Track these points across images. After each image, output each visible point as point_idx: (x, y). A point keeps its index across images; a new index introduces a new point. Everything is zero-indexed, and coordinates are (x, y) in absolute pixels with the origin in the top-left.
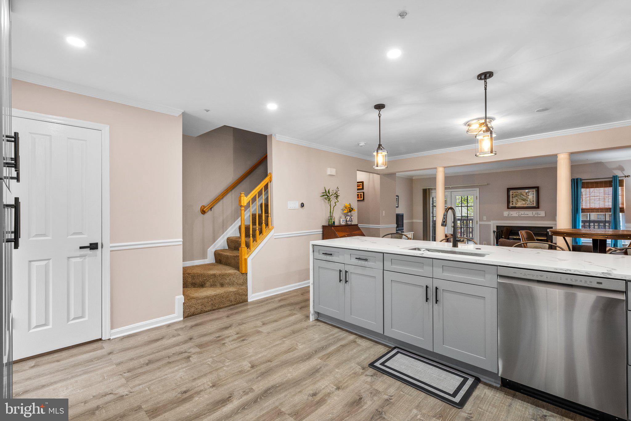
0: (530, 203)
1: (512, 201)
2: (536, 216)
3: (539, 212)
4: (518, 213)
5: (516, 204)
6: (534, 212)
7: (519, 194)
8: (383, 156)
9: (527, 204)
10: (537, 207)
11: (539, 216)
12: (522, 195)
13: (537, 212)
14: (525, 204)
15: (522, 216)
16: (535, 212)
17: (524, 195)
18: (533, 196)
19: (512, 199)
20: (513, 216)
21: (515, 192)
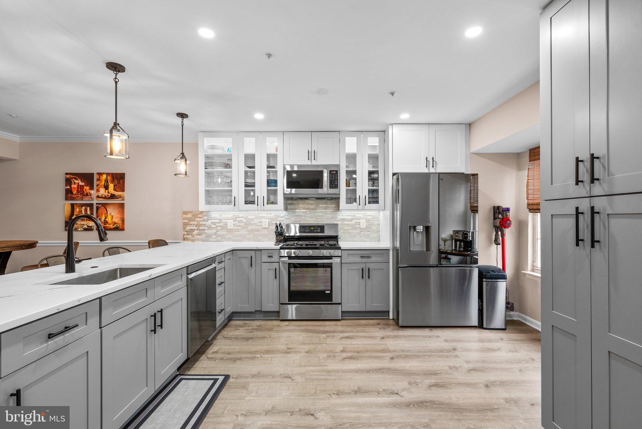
8: (122, 141)
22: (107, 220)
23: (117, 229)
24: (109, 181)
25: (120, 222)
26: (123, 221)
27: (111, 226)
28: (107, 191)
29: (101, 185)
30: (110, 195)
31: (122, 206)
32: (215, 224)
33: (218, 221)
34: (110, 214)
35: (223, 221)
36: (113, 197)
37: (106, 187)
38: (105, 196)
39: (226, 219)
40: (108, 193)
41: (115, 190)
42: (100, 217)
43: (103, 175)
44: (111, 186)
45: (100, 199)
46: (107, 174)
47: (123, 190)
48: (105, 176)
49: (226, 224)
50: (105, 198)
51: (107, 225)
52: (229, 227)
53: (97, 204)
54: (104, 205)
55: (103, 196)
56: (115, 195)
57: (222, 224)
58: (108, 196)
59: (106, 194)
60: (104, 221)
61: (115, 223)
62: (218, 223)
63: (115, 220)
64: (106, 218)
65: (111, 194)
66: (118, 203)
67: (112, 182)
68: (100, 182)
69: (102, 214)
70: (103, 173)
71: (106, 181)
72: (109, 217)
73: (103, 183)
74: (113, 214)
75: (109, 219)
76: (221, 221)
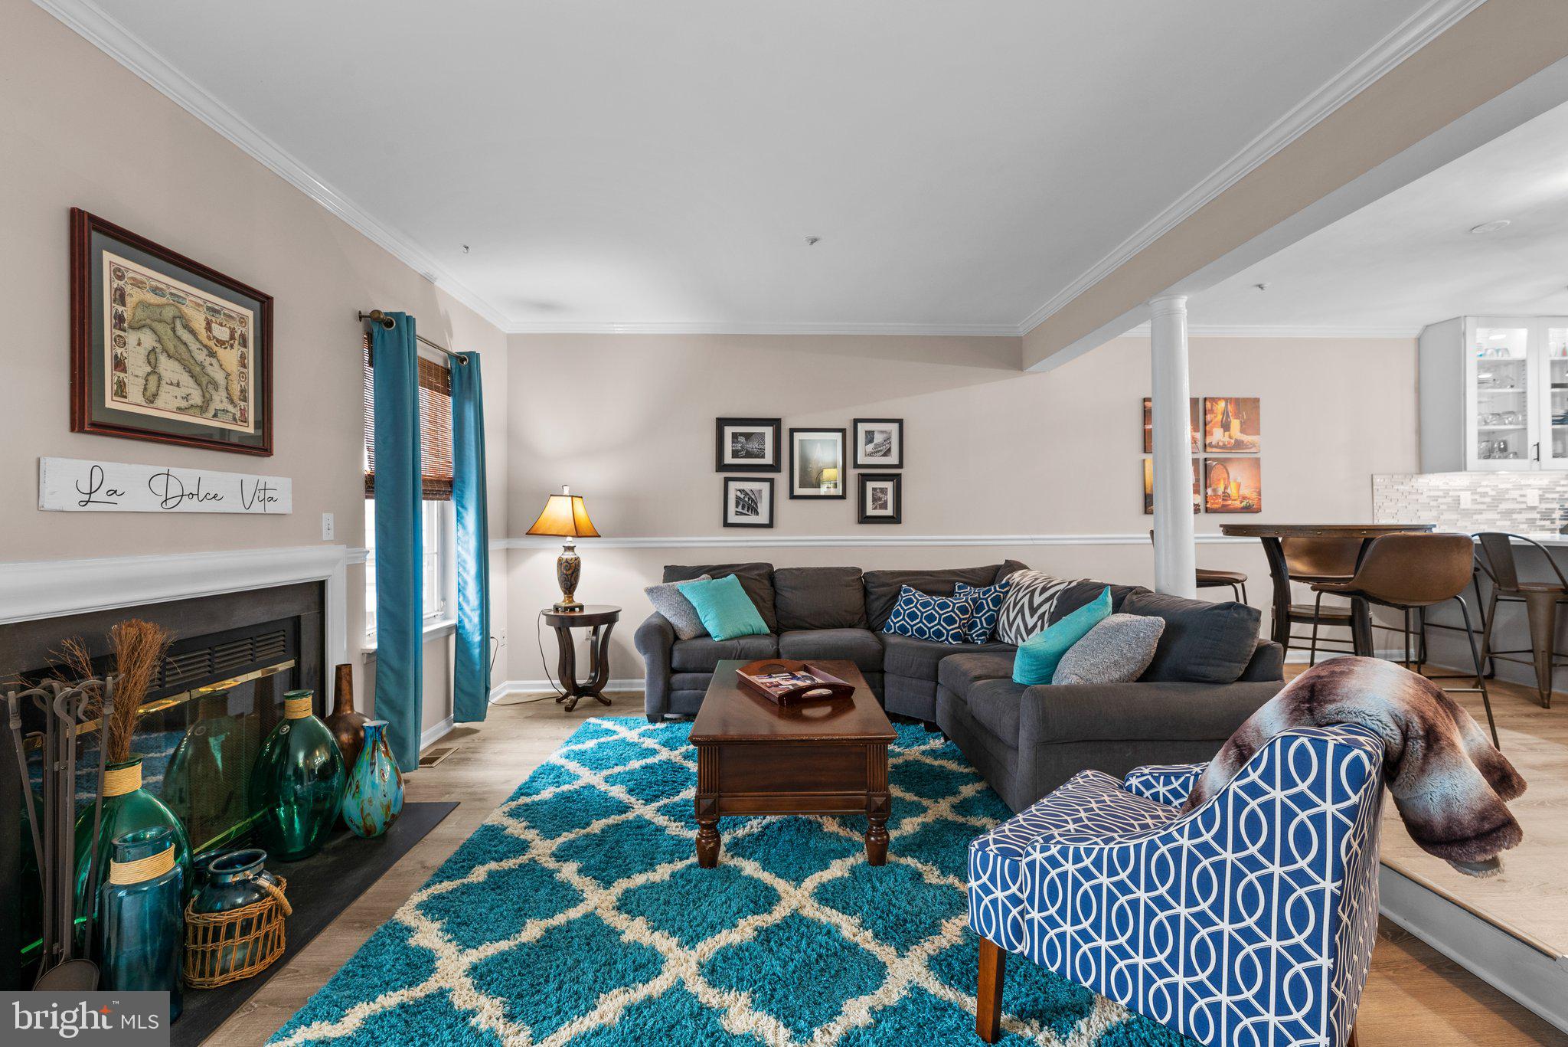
0: (230, 408)
1: (119, 364)
2: (257, 508)
3: (271, 481)
4: (159, 484)
5: (151, 399)
6: (250, 480)
7: (169, 313)
9: (215, 416)
10: (260, 446)
11: (271, 508)
12: (187, 327)
13: (263, 479)
14: (203, 409)
15: (188, 505)
16: (255, 478)
17: (193, 332)
18: (243, 357)
19: (120, 341)
20: (123, 504)
21: (138, 284)
22: (1229, 491)
23: (1248, 509)
24: (1230, 414)
25: (1254, 496)
26: (1259, 494)
27: (1237, 504)
28: (1227, 433)
29: (1217, 422)
30: (1233, 441)
31: (1256, 463)
32: (1436, 499)
33: (1441, 493)
34: (1235, 481)
35: (1451, 493)
36: (1239, 445)
37: (1226, 427)
38: (1224, 445)
39: (1456, 490)
40: (1230, 437)
41: (1243, 431)
42: (1214, 486)
43: (1219, 402)
44: (1235, 424)
45: (1214, 450)
46: (1226, 400)
47: (1257, 432)
48: (1222, 404)
49: (1458, 500)
50: (1224, 447)
51: (1230, 502)
52: (1462, 506)
53: (1206, 460)
54: (1223, 462)
55: (1221, 444)
56: (1243, 442)
57: (1449, 500)
58: (1229, 443)
59: (1226, 439)
60: (1224, 493)
61: (1244, 498)
62: (1441, 497)
63: (1245, 491)
64: (1225, 488)
65: (1236, 441)
66: (1249, 459)
67: (1237, 417)
68: (1212, 416)
69: (1219, 480)
70: (1219, 399)
71: (1225, 413)
72: (1233, 485)
73: (1220, 417)
74: (1239, 480)
75: (1232, 491)
76: (1446, 494)
